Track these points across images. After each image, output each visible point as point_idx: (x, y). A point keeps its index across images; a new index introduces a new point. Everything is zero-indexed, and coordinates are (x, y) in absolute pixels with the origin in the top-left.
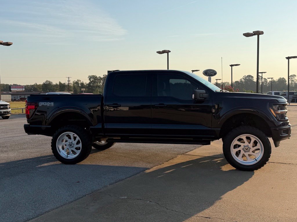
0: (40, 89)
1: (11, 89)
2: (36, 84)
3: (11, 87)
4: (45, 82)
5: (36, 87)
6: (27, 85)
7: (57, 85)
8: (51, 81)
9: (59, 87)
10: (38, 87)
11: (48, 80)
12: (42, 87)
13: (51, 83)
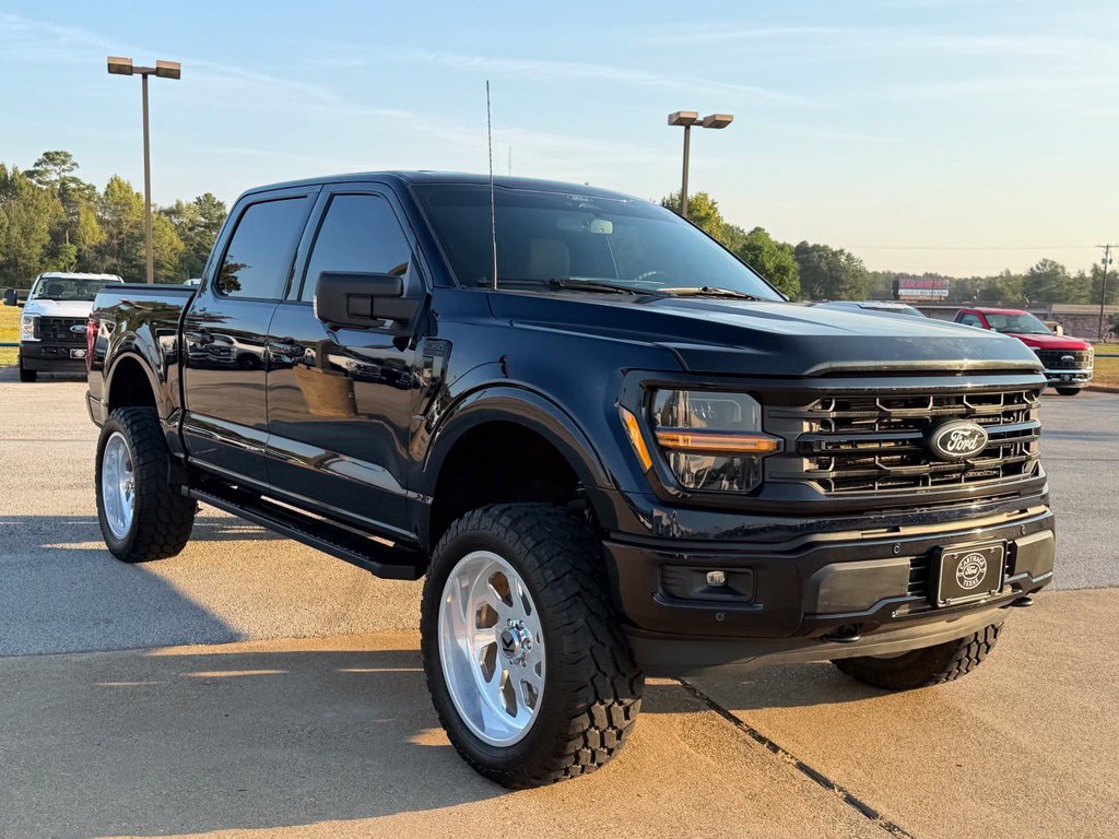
0: (1015, 293)
1: (901, 292)
2: (1008, 272)
3: (901, 282)
4: (1038, 267)
5: (999, 285)
6: (976, 276)
7: (1082, 278)
8: (1060, 262)
9: (1090, 288)
10: (1009, 286)
11: (1050, 258)
12: (1025, 284)
13: (1060, 270)
